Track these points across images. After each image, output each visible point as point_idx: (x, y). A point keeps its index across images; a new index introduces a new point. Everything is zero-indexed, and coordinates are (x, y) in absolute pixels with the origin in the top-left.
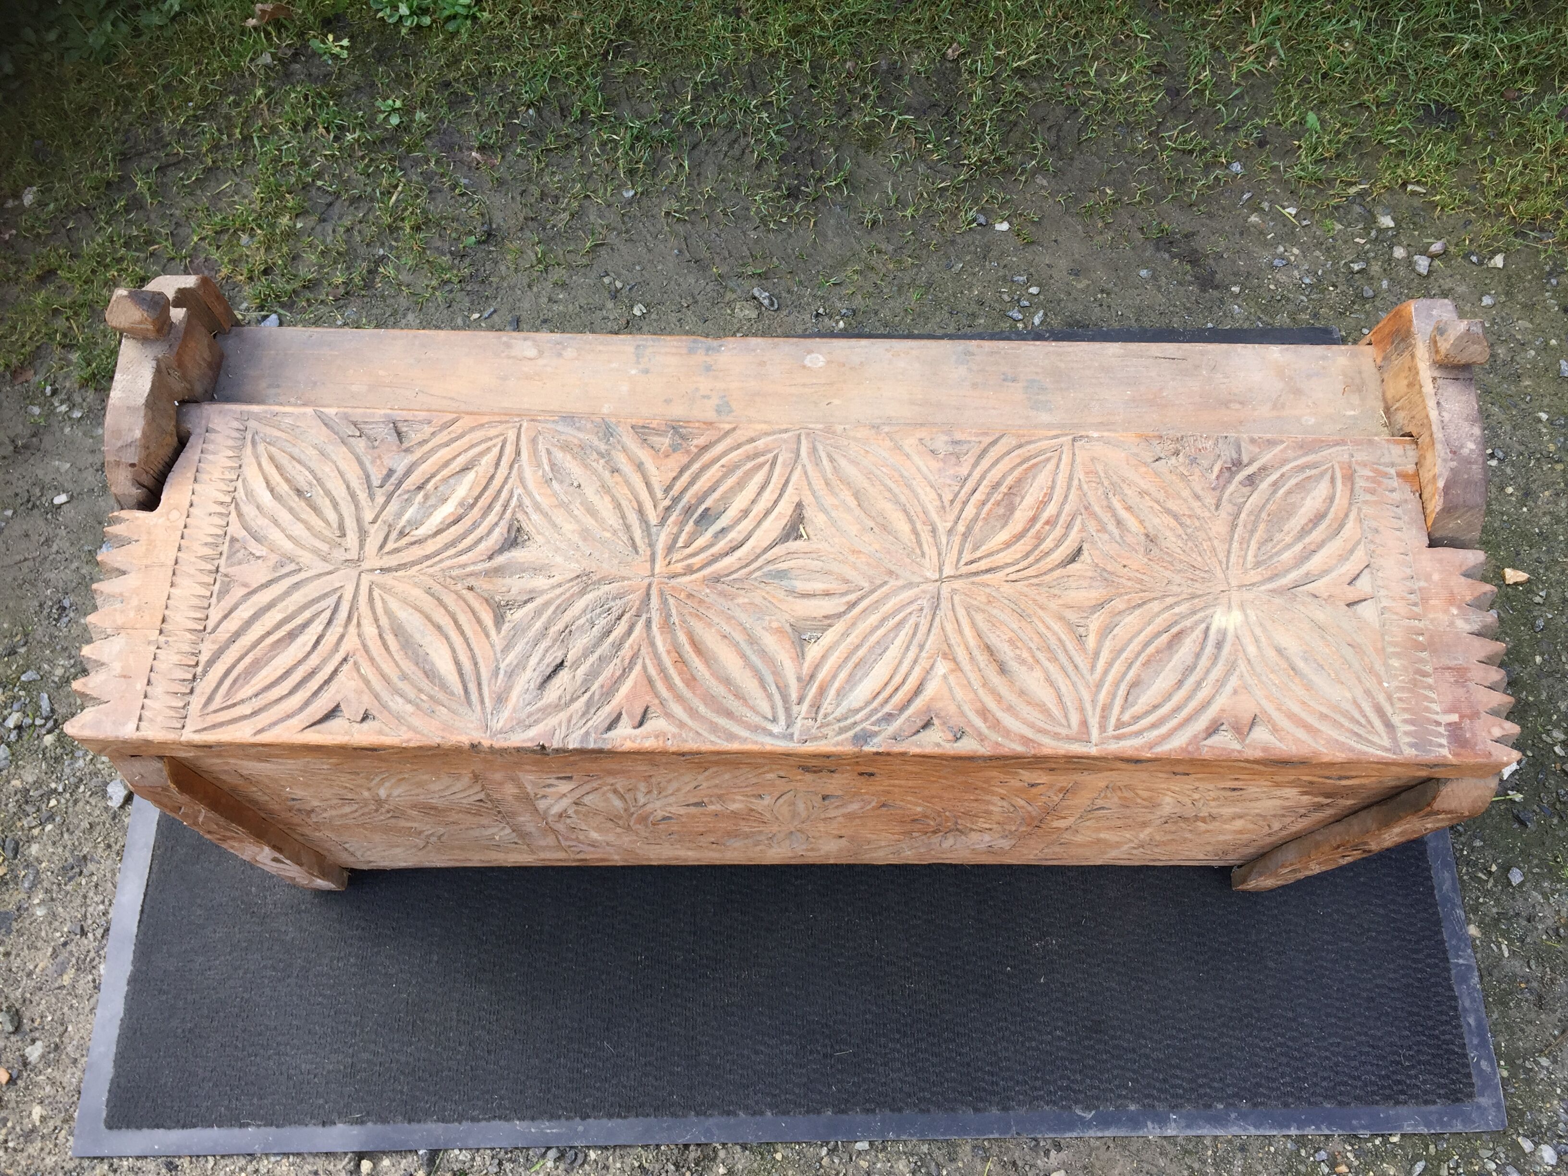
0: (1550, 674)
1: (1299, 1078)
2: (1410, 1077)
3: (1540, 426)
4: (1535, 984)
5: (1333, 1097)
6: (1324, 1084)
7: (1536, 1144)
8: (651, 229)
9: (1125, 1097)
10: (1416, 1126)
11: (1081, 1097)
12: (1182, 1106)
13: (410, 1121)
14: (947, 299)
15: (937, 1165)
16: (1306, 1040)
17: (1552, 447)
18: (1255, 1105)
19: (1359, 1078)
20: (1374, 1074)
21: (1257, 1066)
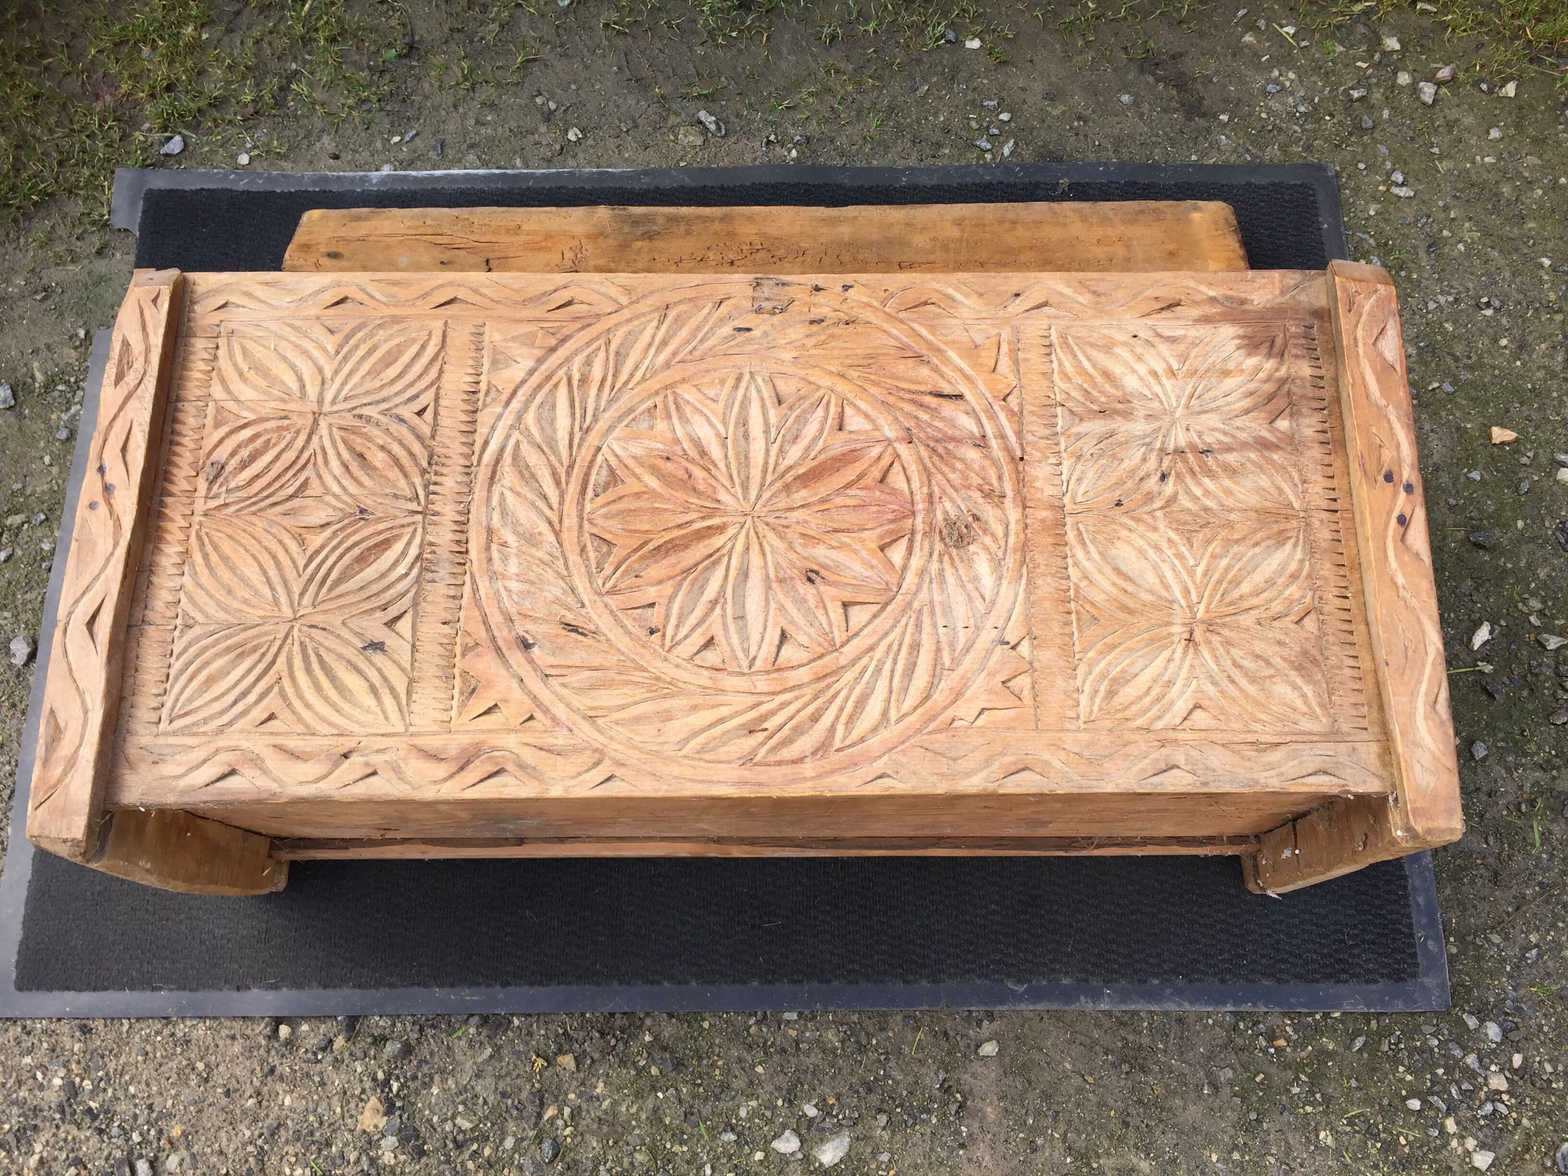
0: (1532, 540)
1: (1239, 955)
2: (1352, 955)
3: (1542, 273)
4: (1491, 860)
5: (1273, 975)
6: (1264, 961)
7: (1482, 1021)
8: (589, 42)
9: (1059, 971)
10: (1356, 1004)
11: (1013, 970)
12: (1117, 980)
13: (325, 988)
14: (910, 125)
16: (1246, 917)
17: (1552, 296)
18: (1191, 981)
19: (1301, 956)
20: (1315, 952)
21: (1196, 942)
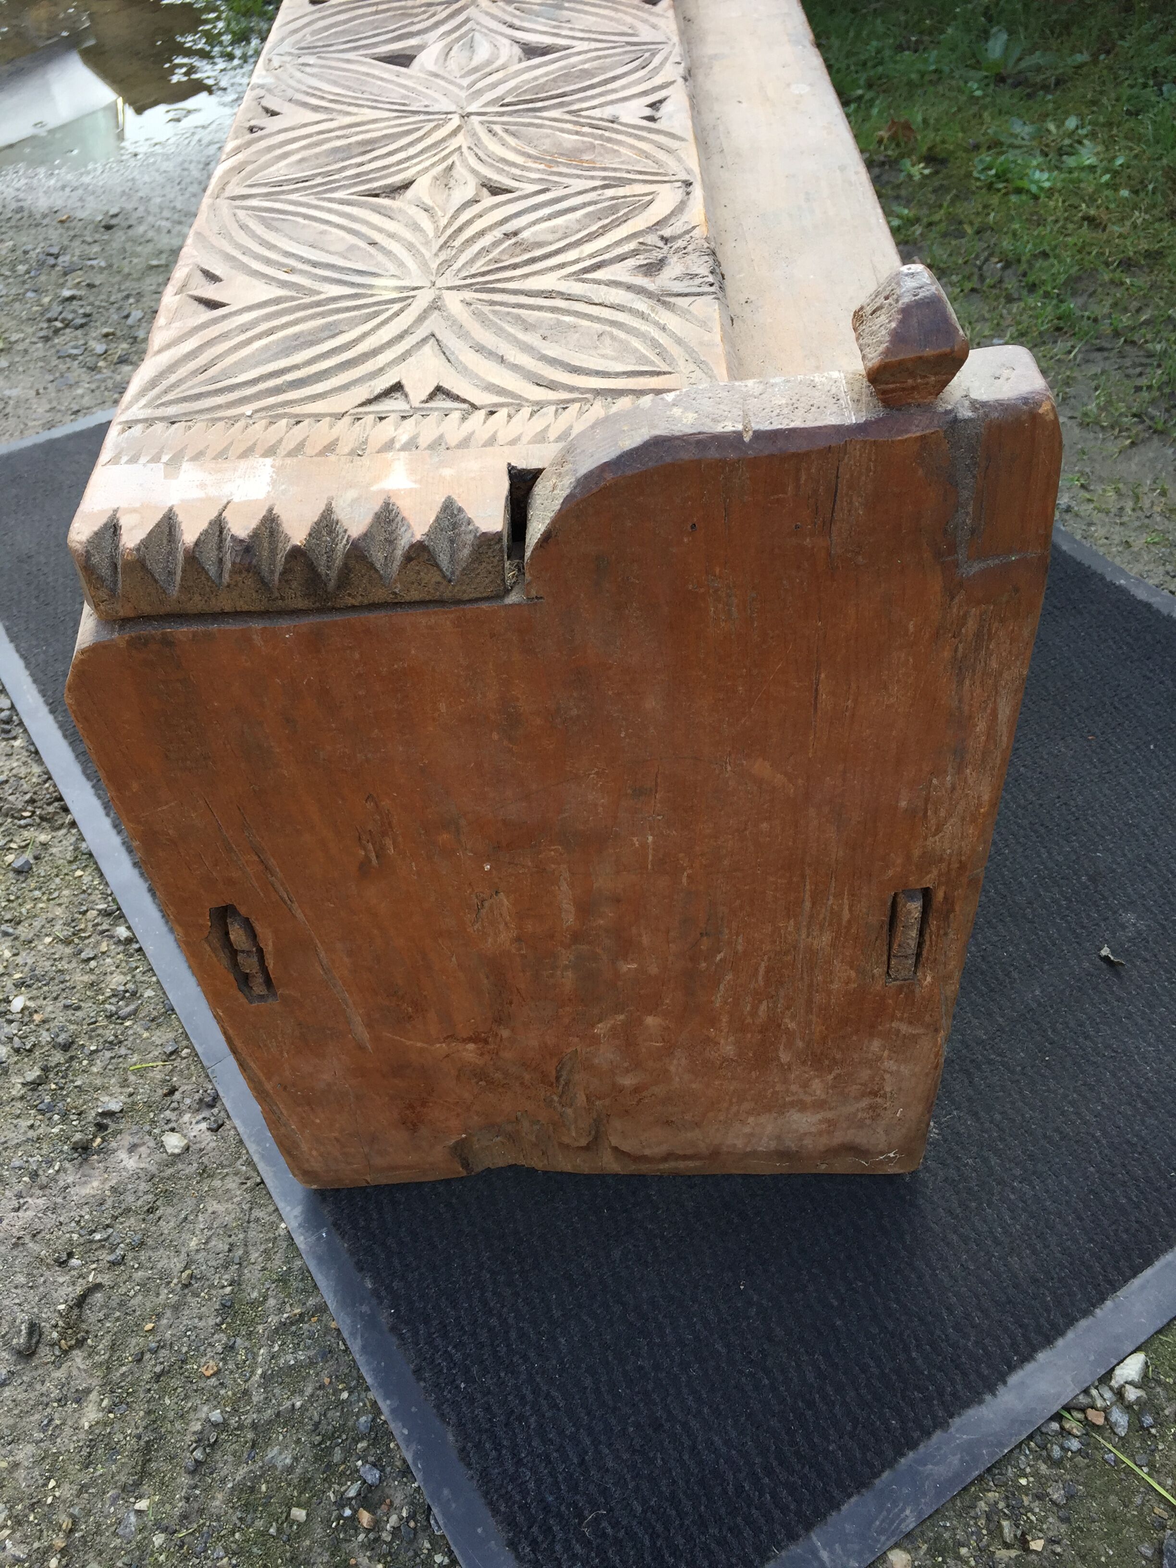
15: (135, 1012)
